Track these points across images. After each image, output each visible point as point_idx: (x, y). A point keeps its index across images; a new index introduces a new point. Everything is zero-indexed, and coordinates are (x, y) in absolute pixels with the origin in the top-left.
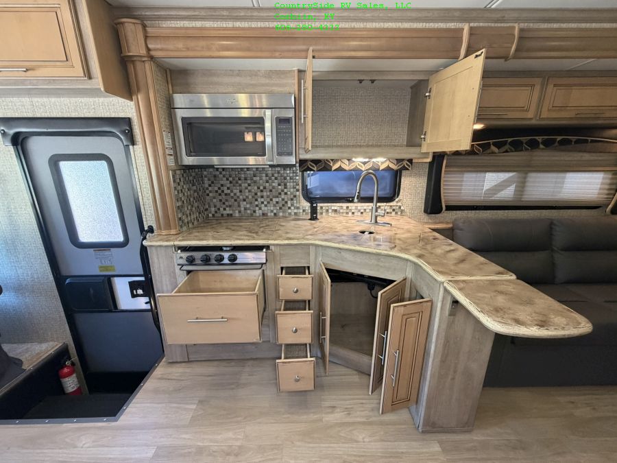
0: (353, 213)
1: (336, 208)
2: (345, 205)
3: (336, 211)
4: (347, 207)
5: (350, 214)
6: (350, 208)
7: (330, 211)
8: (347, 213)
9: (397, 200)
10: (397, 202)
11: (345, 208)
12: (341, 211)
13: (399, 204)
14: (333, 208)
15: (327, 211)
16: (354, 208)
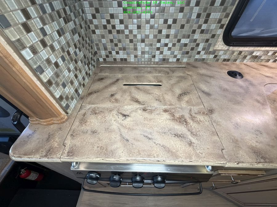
0: (275, 61)
1: (258, 54)
2: (271, 49)
3: (256, 57)
4: (274, 53)
5: (271, 61)
7: (248, 57)
8: (268, 61)
11: (270, 54)
12: (263, 57)
14: (255, 54)
15: (245, 57)
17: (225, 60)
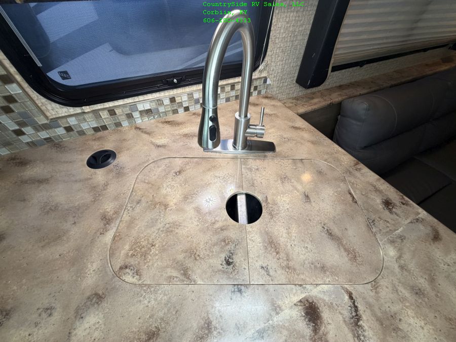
0: (187, 109)
1: (147, 106)
2: (165, 95)
3: (148, 112)
4: (173, 100)
5: (181, 110)
6: (178, 100)
7: (136, 115)
8: (175, 112)
9: (261, 67)
10: (261, 72)
11: (167, 102)
12: (162, 109)
13: (264, 75)
14: (141, 107)
15: (129, 116)
16: (185, 98)
17: (96, 129)
